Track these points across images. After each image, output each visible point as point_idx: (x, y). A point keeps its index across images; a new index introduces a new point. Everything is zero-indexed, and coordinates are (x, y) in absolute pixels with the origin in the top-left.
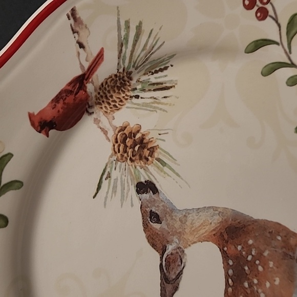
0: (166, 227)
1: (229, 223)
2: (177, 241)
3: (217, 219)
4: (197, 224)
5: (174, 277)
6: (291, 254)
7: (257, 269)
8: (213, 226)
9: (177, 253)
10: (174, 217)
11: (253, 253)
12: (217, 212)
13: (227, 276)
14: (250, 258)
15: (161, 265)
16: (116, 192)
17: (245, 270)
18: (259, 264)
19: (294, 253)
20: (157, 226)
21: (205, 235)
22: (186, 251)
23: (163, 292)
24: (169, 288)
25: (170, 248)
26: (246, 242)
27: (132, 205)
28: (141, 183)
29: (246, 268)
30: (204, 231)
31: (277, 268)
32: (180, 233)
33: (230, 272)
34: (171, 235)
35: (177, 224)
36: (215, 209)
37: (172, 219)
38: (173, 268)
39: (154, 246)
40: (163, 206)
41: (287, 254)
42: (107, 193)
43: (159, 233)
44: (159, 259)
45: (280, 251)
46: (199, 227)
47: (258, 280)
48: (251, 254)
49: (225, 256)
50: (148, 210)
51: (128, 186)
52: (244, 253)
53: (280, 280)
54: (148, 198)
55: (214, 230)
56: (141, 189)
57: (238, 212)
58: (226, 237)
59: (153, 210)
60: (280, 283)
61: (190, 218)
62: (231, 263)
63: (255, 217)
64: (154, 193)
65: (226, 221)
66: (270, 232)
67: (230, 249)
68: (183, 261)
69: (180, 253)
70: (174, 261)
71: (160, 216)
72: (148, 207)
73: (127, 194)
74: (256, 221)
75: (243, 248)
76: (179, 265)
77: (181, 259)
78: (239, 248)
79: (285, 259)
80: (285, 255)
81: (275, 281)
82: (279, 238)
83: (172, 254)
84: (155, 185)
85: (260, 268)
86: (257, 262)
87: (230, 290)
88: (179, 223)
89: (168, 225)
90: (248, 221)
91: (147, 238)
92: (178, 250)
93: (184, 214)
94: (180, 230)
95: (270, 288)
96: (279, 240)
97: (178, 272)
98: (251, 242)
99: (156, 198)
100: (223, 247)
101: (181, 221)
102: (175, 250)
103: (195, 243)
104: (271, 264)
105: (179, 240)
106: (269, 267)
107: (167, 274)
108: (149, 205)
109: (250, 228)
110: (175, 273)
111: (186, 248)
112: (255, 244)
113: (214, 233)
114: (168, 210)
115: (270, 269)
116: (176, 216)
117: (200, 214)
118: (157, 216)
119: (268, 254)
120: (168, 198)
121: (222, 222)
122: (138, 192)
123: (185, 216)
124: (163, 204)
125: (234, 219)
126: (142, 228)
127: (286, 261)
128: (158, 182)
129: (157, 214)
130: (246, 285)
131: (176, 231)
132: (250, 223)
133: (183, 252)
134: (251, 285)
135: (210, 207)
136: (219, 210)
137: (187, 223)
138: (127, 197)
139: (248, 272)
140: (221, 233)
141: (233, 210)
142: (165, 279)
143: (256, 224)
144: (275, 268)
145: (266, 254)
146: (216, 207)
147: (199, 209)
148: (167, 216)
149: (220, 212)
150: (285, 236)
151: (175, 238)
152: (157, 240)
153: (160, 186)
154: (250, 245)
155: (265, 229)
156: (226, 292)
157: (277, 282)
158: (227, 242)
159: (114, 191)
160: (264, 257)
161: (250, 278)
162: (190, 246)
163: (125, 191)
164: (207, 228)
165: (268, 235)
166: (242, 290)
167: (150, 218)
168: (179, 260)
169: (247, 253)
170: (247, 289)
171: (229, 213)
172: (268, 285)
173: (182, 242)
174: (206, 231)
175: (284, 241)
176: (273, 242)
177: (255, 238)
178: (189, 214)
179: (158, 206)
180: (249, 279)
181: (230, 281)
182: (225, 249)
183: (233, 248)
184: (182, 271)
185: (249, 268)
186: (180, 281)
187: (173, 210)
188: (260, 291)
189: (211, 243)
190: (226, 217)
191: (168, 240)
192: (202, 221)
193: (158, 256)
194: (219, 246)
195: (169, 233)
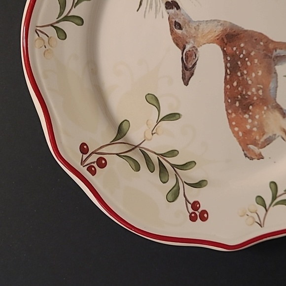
0: (185, 33)
1: (228, 31)
2: (193, 42)
3: (220, 28)
4: (206, 32)
5: (191, 66)
6: (270, 54)
7: (247, 64)
8: (217, 33)
9: (193, 50)
10: (191, 26)
11: (244, 53)
12: (219, 24)
13: (226, 67)
14: (241, 56)
15: (182, 58)
16: (152, 8)
17: (238, 64)
18: (248, 61)
19: (272, 54)
20: (179, 31)
21: (211, 39)
22: (199, 49)
23: (184, 76)
24: (188, 73)
25: (188, 47)
26: (239, 45)
27: (163, 17)
28: (169, 2)
29: (239, 63)
30: (211, 36)
31: (260, 64)
32: (195, 37)
33: (229, 65)
34: (189, 38)
35: (193, 31)
36: (219, 21)
37: (189, 27)
38: (190, 61)
39: (177, 45)
40: (183, 18)
41: (267, 55)
42: (146, 8)
43: (181, 36)
44: (181, 54)
45: (262, 53)
46: (208, 33)
47: (247, 71)
48: (242, 53)
49: (225, 54)
50: (174, 20)
51: (160, 4)
52: (238, 52)
53: (262, 73)
54: (173, 12)
55: (217, 36)
56: (168, 6)
57: (234, 24)
58: (225, 41)
59: (177, 21)
60: (262, 75)
61: (201, 27)
62: (229, 59)
63: (246, 28)
64: (177, 9)
65: (226, 30)
66: (255, 39)
67: (228, 49)
68: (197, 56)
69: (195, 51)
70: (191, 56)
71: (182, 25)
72: (173, 18)
73: (159, 9)
74: (246, 31)
75: (237, 49)
76: (194, 59)
77: (196, 55)
78: (235, 49)
79: (265, 58)
80: (266, 55)
81: (258, 72)
82: (262, 43)
83: (189, 51)
84: (177, 4)
85: (249, 63)
86: (247, 59)
87: (228, 77)
88: (194, 30)
89: (187, 31)
90: (240, 31)
91: (173, 40)
92: (193, 49)
93: (197, 24)
94: (195, 35)
95: (255, 77)
96: (261, 45)
97: (193, 63)
98: (242, 45)
99: (178, 13)
100: (224, 48)
101: (195, 28)
102: (191, 48)
103: (205, 44)
104: (256, 61)
105: (194, 42)
106: (254, 63)
107: (186, 64)
108: (174, 17)
109: (242, 35)
110: (191, 64)
111: (199, 47)
112: (245, 47)
113: (218, 38)
114: (187, 21)
115: (255, 65)
116: (192, 25)
117: (208, 24)
118: (179, 25)
119: (254, 54)
120: (187, 13)
121: (223, 31)
122: (167, 8)
123: (198, 25)
124: (183, 17)
125: (231, 29)
126: (170, 33)
127: (266, 59)
128: (180, 2)
129: (179, 23)
130: (239, 74)
131: (192, 36)
132: (241, 32)
133: (197, 49)
134: (242, 75)
135: (214, 20)
136: (221, 22)
137: (199, 30)
138: (159, 11)
139: (240, 66)
140: (222, 38)
141: (231, 23)
142: (185, 68)
143: (246, 33)
144: (258, 64)
145: (252, 54)
146: (219, 20)
147: (207, 21)
148: (186, 25)
149: (221, 24)
150: (266, 42)
151: (191, 40)
152: (179, 41)
153: (181, 4)
154: (242, 47)
155: (252, 37)
156: (226, 78)
157: (260, 73)
158: (226, 44)
159: (151, 7)
160: (252, 56)
161: (242, 70)
162: (201, 46)
163: (158, 7)
164: (213, 34)
165: (254, 41)
166: (236, 78)
167: (175, 26)
168: (194, 55)
169: (239, 53)
170: (239, 77)
171: (228, 25)
172: (254, 75)
173: (196, 43)
174: (212, 37)
175: (265, 46)
176: (258, 46)
177: (245, 43)
178: (201, 24)
179: (180, 18)
180: (240, 70)
181: (228, 71)
182: (225, 49)
183: (230, 48)
184: (196, 62)
185: (241, 63)
186: (194, 69)
187: (190, 21)
188: (248, 79)
189: (215, 44)
190: (225, 28)
191: (187, 41)
192: (209, 30)
193: (180, 51)
194: (221, 46)
195: (187, 36)
